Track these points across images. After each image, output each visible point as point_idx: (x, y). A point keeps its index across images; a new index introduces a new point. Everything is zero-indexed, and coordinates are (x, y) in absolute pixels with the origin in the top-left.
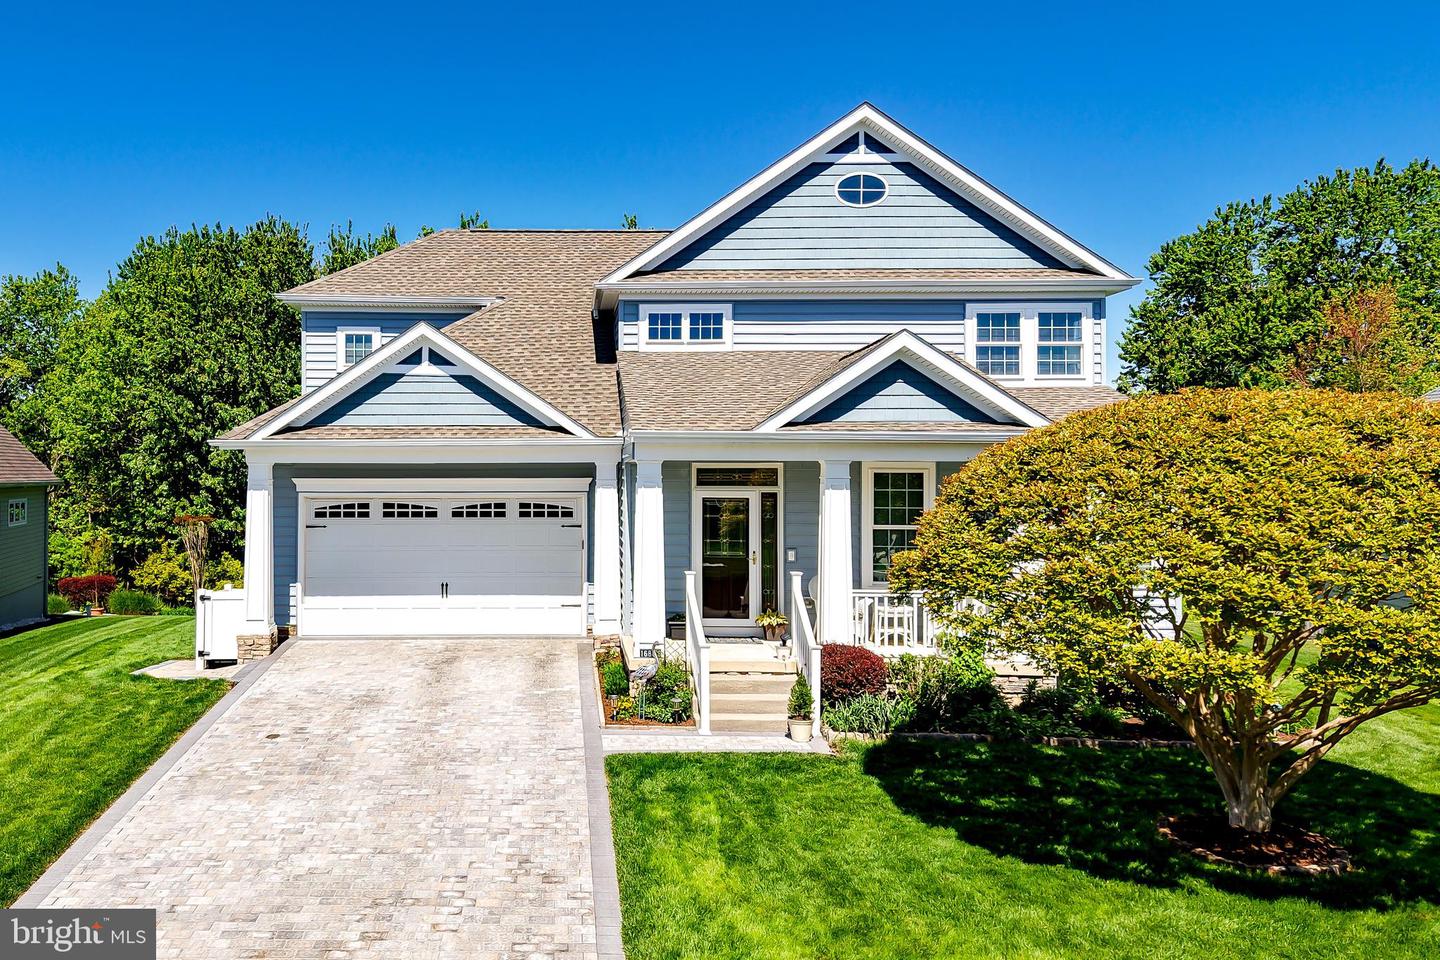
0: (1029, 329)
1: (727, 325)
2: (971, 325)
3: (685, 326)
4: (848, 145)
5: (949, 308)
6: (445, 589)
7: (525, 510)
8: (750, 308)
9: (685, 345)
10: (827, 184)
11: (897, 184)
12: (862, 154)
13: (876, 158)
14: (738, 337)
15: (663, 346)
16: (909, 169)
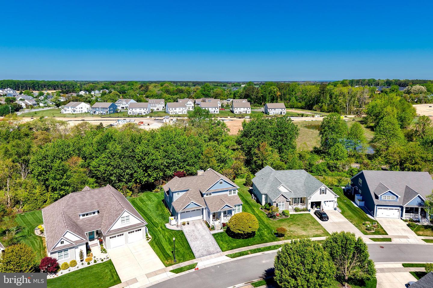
0: (232, 191)
1: (212, 194)
2: (229, 191)
3: (209, 195)
4: (220, 180)
5: (227, 191)
6: (191, 217)
7: (197, 210)
8: (213, 193)
9: (209, 196)
10: (219, 183)
11: (223, 182)
12: (221, 180)
13: (222, 180)
14: (213, 195)
15: (207, 196)
16: (224, 181)
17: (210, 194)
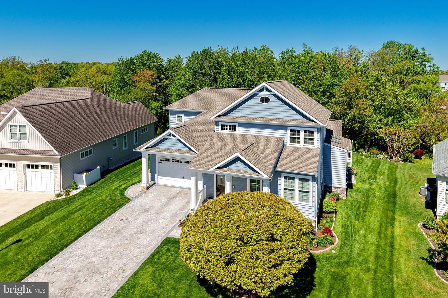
0: (302, 134)
1: (237, 128)
2: (289, 132)
3: (228, 127)
4: (262, 90)
5: (284, 128)
6: (183, 178)
8: (242, 125)
9: (228, 131)
10: (257, 98)
11: (272, 99)
12: (265, 92)
13: (268, 93)
14: (239, 131)
15: (224, 131)
16: (275, 96)
17: (233, 128)
